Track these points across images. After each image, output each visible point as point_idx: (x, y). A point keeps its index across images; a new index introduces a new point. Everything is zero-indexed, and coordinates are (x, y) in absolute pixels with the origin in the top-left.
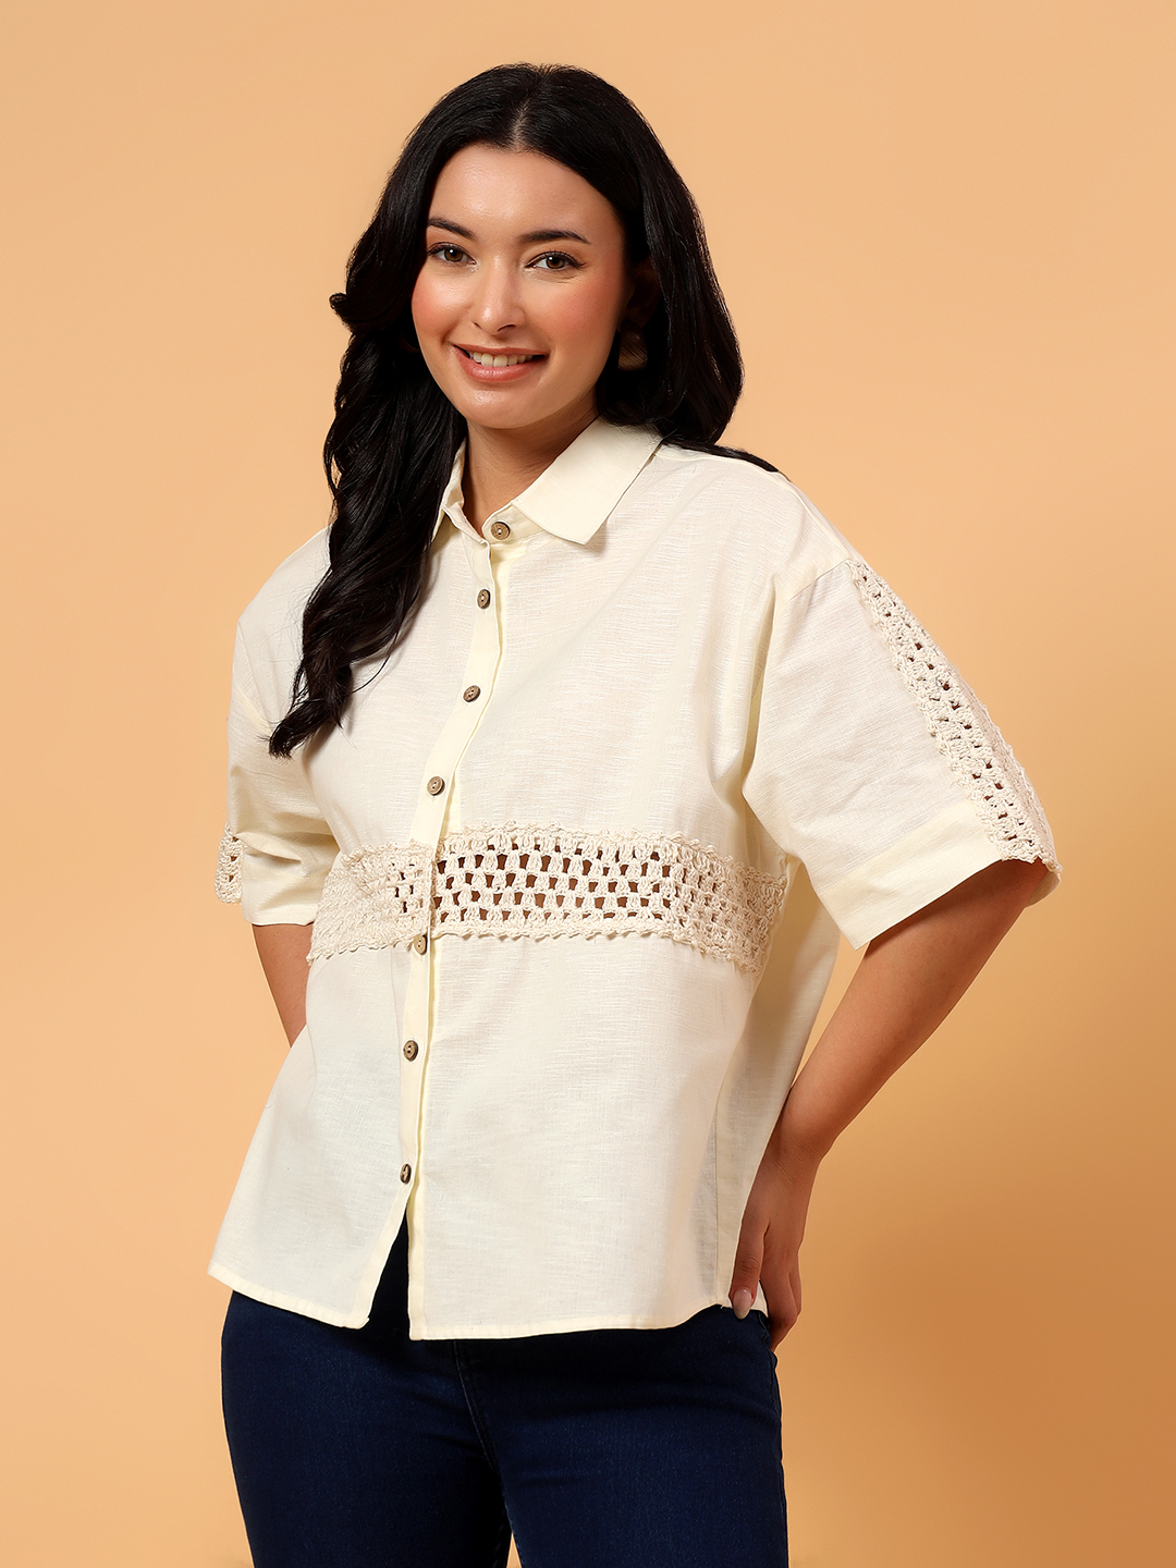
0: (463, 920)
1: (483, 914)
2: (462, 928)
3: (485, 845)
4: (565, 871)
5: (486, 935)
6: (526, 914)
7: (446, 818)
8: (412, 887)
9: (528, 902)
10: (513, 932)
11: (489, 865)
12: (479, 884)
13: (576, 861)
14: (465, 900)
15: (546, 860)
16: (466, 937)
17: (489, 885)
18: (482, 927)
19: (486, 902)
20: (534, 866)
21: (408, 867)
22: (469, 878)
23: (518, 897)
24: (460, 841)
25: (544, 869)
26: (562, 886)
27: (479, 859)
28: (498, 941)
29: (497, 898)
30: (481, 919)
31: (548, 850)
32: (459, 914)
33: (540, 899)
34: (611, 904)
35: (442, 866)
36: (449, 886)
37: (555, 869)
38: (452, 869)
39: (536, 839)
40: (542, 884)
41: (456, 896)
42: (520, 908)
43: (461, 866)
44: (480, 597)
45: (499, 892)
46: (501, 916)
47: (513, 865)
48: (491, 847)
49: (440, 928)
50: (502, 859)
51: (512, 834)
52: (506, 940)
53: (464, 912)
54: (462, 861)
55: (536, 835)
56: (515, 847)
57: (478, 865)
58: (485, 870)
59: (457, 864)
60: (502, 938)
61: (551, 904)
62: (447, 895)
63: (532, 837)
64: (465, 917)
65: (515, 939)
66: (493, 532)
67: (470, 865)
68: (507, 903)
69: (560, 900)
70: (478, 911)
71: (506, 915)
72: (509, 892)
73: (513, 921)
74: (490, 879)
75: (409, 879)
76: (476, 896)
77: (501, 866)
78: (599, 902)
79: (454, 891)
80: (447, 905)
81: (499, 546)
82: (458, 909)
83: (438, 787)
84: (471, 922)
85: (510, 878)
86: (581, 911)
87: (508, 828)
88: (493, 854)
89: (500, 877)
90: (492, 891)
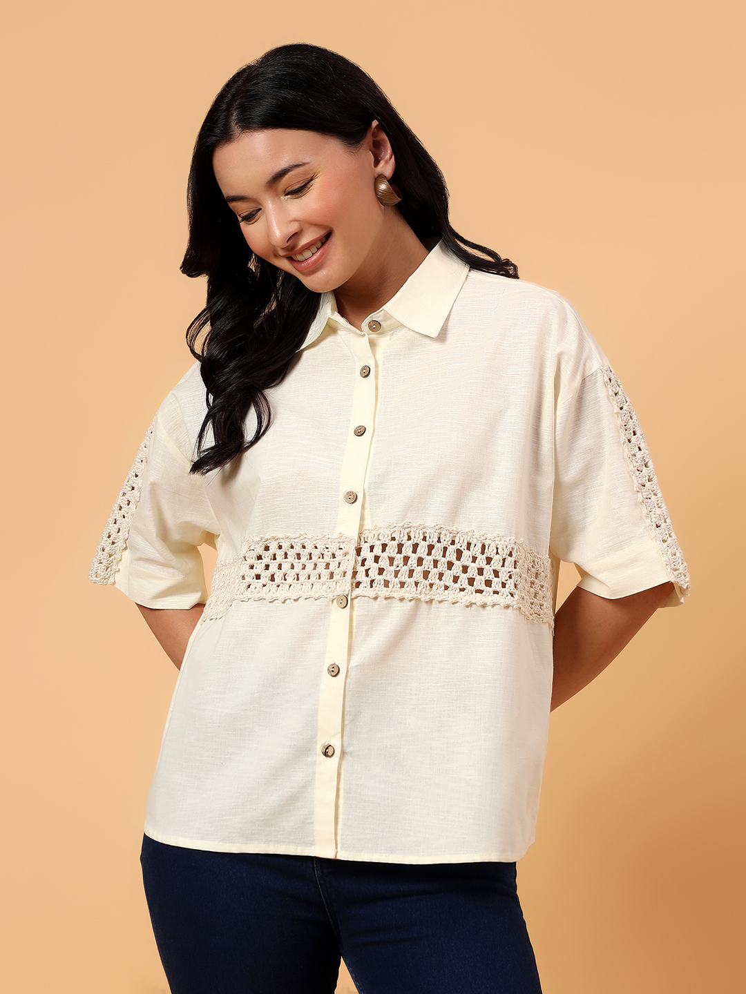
0: (372, 587)
1: (387, 584)
2: (371, 592)
3: (390, 537)
4: (444, 556)
5: (389, 598)
6: (417, 584)
7: (362, 518)
8: (339, 563)
9: (418, 575)
10: (408, 596)
11: (392, 550)
12: (384, 563)
13: (452, 549)
14: (373, 573)
15: (431, 547)
16: (376, 598)
17: (391, 564)
18: (385, 592)
19: (388, 575)
20: (422, 551)
21: (338, 550)
22: (377, 559)
23: (411, 573)
24: (371, 535)
25: (429, 554)
26: (442, 567)
27: (384, 546)
28: (398, 602)
29: (397, 573)
30: (385, 587)
31: (432, 541)
32: (369, 583)
33: (426, 574)
34: (479, 583)
35: (359, 551)
36: (363, 565)
37: (437, 553)
38: (365, 553)
39: (424, 533)
40: (428, 564)
41: (367, 571)
42: (412, 580)
43: (371, 551)
44: (362, 370)
45: (398, 569)
46: (399, 585)
47: (408, 550)
48: (393, 539)
49: (357, 591)
50: (400, 546)
51: (407, 530)
52: (404, 601)
53: (372, 581)
54: (372, 548)
55: (424, 530)
56: (409, 538)
57: (384, 550)
58: (388, 554)
59: (369, 550)
60: (402, 600)
61: (433, 577)
62: (361, 570)
63: (421, 532)
64: (374, 585)
65: (410, 601)
66: (370, 327)
67: (377, 551)
68: (403, 576)
69: (441, 576)
70: (383, 582)
71: (402, 584)
72: (405, 569)
73: (408, 589)
74: (391, 560)
75: (338, 559)
76: (381, 571)
77: (400, 552)
78: (471, 581)
79: (366, 567)
80: (361, 577)
81: (374, 336)
82: (368, 579)
83: (352, 498)
84: (377, 588)
85: (406, 559)
86: (458, 585)
87: (405, 526)
88: (395, 543)
89: (399, 559)
90: (393, 568)
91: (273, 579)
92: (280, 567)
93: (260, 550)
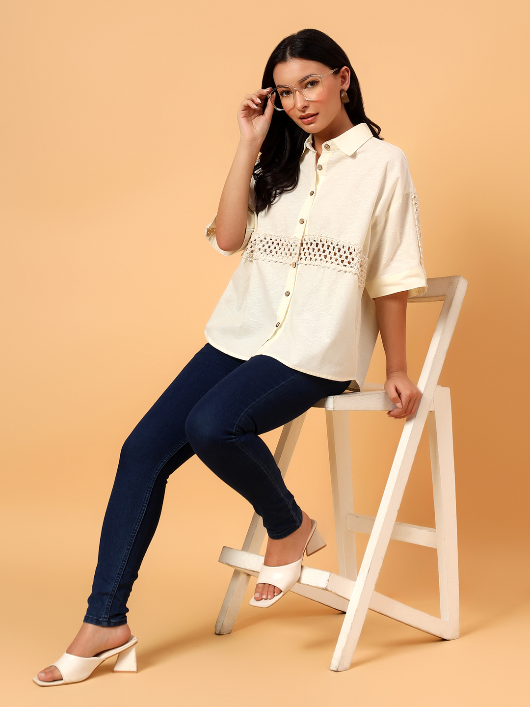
0: (306, 260)
2: (305, 262)
3: (314, 240)
4: (333, 250)
5: (311, 265)
6: (322, 260)
7: (304, 231)
8: (294, 249)
9: (323, 257)
10: (318, 264)
11: (314, 246)
12: (311, 250)
13: (337, 247)
14: (307, 254)
15: (329, 246)
16: (307, 265)
17: (313, 251)
18: (310, 262)
19: (312, 256)
20: (325, 248)
21: (293, 243)
22: (308, 249)
23: (320, 255)
24: (307, 238)
25: (328, 249)
26: (332, 254)
27: (311, 244)
28: (313, 267)
29: (315, 255)
30: (310, 260)
31: (329, 243)
33: (326, 257)
34: (346, 263)
35: (302, 244)
36: (303, 250)
37: (331, 249)
38: (304, 245)
40: (327, 253)
41: (305, 253)
42: (320, 258)
44: (318, 167)
45: (315, 253)
47: (320, 246)
49: (300, 262)
50: (317, 245)
51: (320, 238)
53: (306, 258)
54: (307, 244)
56: (321, 242)
61: (328, 259)
62: (303, 253)
63: (326, 239)
66: (325, 147)
67: (309, 245)
68: (317, 257)
69: (331, 258)
70: (310, 258)
71: (316, 260)
72: (318, 254)
73: (318, 262)
74: (314, 249)
75: (293, 247)
76: (310, 254)
77: (317, 246)
78: (342, 261)
80: (302, 256)
81: (326, 151)
83: (302, 222)
84: (308, 261)
85: (319, 250)
86: (337, 262)
87: (320, 236)
88: (315, 243)
89: (316, 249)
91: (265, 251)
92: (269, 247)
93: (262, 238)
